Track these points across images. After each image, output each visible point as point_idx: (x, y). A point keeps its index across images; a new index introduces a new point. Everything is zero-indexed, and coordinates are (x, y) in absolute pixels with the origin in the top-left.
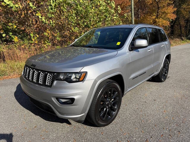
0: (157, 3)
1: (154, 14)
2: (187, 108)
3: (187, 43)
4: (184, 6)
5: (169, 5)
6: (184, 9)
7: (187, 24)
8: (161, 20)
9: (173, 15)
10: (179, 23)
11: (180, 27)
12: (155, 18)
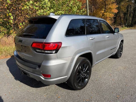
0: (105, 1)
1: (103, 9)
2: (128, 76)
3: (125, 29)
4: (122, 4)
5: (113, 3)
6: (123, 5)
7: (125, 16)
8: (108, 13)
9: (115, 10)
10: (120, 16)
11: (120, 18)
12: (104, 12)
